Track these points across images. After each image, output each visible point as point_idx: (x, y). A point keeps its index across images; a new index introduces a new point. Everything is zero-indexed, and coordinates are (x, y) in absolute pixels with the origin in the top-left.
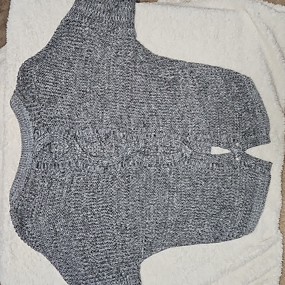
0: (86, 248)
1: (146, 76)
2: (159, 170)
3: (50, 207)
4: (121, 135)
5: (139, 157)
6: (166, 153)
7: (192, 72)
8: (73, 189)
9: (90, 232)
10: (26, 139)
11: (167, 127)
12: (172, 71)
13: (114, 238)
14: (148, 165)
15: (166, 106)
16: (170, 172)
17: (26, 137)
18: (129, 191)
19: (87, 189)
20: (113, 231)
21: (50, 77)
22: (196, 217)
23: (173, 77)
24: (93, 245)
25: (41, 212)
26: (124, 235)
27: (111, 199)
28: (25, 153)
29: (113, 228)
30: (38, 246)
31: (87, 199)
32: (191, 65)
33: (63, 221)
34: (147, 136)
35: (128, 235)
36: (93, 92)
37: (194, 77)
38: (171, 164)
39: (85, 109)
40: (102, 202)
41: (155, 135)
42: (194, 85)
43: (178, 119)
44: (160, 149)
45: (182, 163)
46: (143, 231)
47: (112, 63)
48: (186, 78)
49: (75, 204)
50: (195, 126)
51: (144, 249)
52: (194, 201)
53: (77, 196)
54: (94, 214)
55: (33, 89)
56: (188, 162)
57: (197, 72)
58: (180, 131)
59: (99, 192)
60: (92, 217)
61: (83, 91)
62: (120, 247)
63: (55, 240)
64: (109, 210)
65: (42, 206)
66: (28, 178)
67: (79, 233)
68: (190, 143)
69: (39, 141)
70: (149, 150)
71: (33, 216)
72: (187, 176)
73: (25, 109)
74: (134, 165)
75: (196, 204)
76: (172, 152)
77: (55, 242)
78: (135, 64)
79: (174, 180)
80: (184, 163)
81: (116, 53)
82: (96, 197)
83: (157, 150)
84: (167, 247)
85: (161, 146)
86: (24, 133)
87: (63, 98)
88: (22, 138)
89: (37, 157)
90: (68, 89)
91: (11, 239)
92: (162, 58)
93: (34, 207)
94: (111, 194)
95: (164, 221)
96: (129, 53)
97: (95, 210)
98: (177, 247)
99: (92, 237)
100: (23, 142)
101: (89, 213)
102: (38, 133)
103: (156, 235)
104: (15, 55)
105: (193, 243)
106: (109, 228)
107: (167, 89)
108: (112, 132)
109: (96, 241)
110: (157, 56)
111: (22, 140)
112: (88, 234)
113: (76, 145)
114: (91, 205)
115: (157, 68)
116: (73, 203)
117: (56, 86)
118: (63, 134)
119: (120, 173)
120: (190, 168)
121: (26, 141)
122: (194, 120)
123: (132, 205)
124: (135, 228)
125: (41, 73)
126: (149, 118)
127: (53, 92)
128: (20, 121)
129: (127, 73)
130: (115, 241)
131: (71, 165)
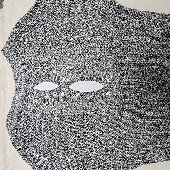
0: (75, 168)
1: (118, 25)
2: (132, 101)
3: (46, 132)
4: (100, 74)
5: (115, 91)
6: (137, 87)
7: (155, 20)
8: (63, 118)
9: (78, 154)
10: (19, 80)
11: (137, 66)
12: (139, 20)
13: (98, 158)
14: (122, 97)
15: (135, 49)
16: (141, 103)
17: (18, 78)
18: (108, 119)
19: (75, 118)
20: (97, 153)
21: (40, 31)
22: (163, 139)
23: (140, 25)
24: (81, 165)
25: (38, 137)
26: (106, 156)
27: (94, 126)
28: (18, 91)
29: (96, 150)
30: (37, 167)
31: (75, 126)
32: (154, 14)
33: (57, 144)
34: (121, 74)
35: (108, 156)
36: (76, 41)
37: (157, 24)
38: (141, 96)
39: (70, 55)
40: (87, 129)
41: (127, 73)
42: (158, 31)
43: (145, 59)
44: (132, 85)
45: (150, 95)
46: (121, 152)
47: (90, 16)
48: (151, 25)
49: (65, 130)
50: (159, 64)
51: (123, 167)
52: (162, 125)
53: (67, 123)
54: (81, 139)
55: (26, 41)
56: (155, 94)
57: (160, 20)
58: (147, 69)
59: (85, 120)
60: (79, 142)
61: (67, 41)
62: (103, 166)
63: (50, 161)
64: (93, 135)
65: (38, 132)
66: (20, 112)
67: (69, 155)
68: (156, 78)
69: (30, 81)
70: (123, 86)
71: (33, 140)
72: (154, 106)
73: (16, 55)
74: (112, 98)
75: (164, 128)
76: (141, 86)
77: (50, 163)
78: (108, 16)
79: (144, 109)
80: (151, 95)
81: (92, 7)
82: (82, 125)
83: (129, 85)
84: (141, 164)
85: (133, 82)
86: (17, 75)
87: (51, 48)
88: (16, 80)
89: (28, 94)
90: (55, 40)
91: (13, 163)
92: (131, 10)
93: (32, 133)
94: (95, 122)
95: (138, 143)
96: (103, 7)
97: (81, 135)
98: (149, 164)
99: (79, 159)
100: (16, 83)
101: (77, 138)
102: (29, 75)
103: (132, 154)
104: (11, 10)
105: (162, 161)
106: (94, 151)
107: (135, 35)
108: (93, 73)
109: (83, 161)
110: (126, 8)
111: (15, 81)
112: (77, 156)
113: (63, 84)
114: (78, 131)
115: (127, 18)
116: (64, 129)
117: (45, 39)
118: (51, 76)
119: (101, 105)
120: (157, 99)
121: (19, 82)
122: (158, 59)
123: (111, 131)
124: (114, 150)
125: (33, 29)
126: (122, 59)
127: (43, 44)
128: (12, 66)
129: (102, 24)
130: (98, 161)
131: (59, 100)
